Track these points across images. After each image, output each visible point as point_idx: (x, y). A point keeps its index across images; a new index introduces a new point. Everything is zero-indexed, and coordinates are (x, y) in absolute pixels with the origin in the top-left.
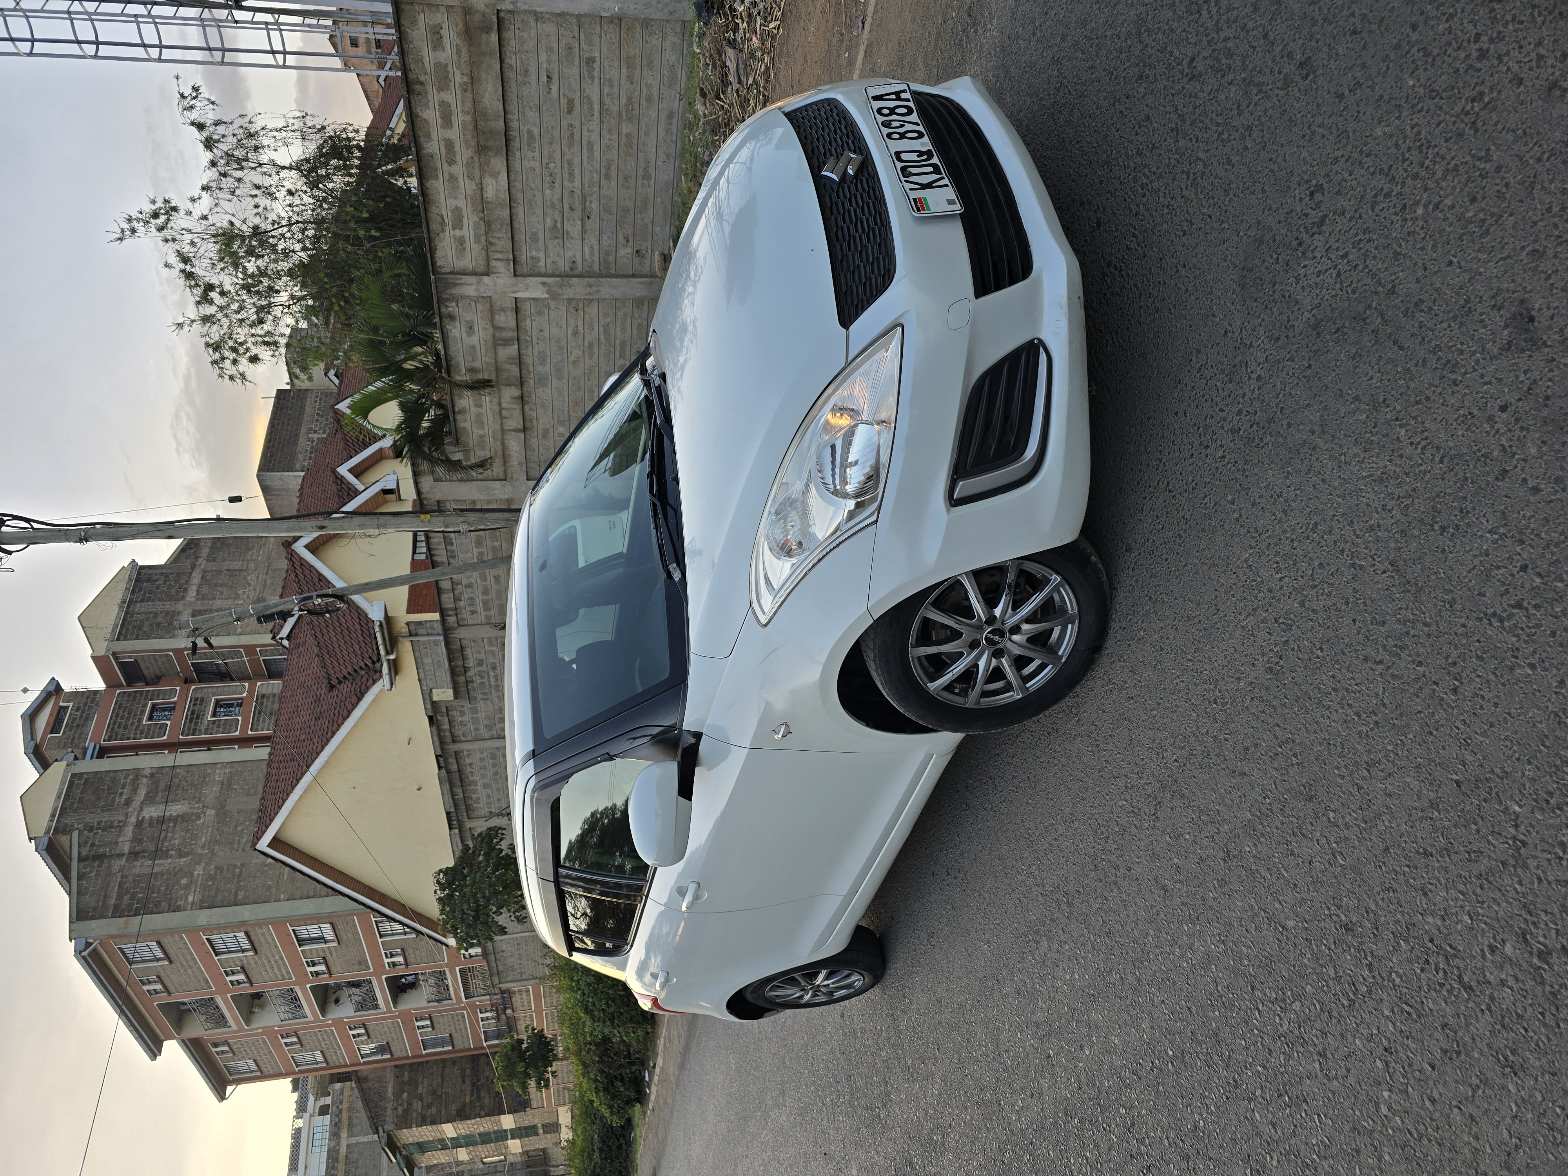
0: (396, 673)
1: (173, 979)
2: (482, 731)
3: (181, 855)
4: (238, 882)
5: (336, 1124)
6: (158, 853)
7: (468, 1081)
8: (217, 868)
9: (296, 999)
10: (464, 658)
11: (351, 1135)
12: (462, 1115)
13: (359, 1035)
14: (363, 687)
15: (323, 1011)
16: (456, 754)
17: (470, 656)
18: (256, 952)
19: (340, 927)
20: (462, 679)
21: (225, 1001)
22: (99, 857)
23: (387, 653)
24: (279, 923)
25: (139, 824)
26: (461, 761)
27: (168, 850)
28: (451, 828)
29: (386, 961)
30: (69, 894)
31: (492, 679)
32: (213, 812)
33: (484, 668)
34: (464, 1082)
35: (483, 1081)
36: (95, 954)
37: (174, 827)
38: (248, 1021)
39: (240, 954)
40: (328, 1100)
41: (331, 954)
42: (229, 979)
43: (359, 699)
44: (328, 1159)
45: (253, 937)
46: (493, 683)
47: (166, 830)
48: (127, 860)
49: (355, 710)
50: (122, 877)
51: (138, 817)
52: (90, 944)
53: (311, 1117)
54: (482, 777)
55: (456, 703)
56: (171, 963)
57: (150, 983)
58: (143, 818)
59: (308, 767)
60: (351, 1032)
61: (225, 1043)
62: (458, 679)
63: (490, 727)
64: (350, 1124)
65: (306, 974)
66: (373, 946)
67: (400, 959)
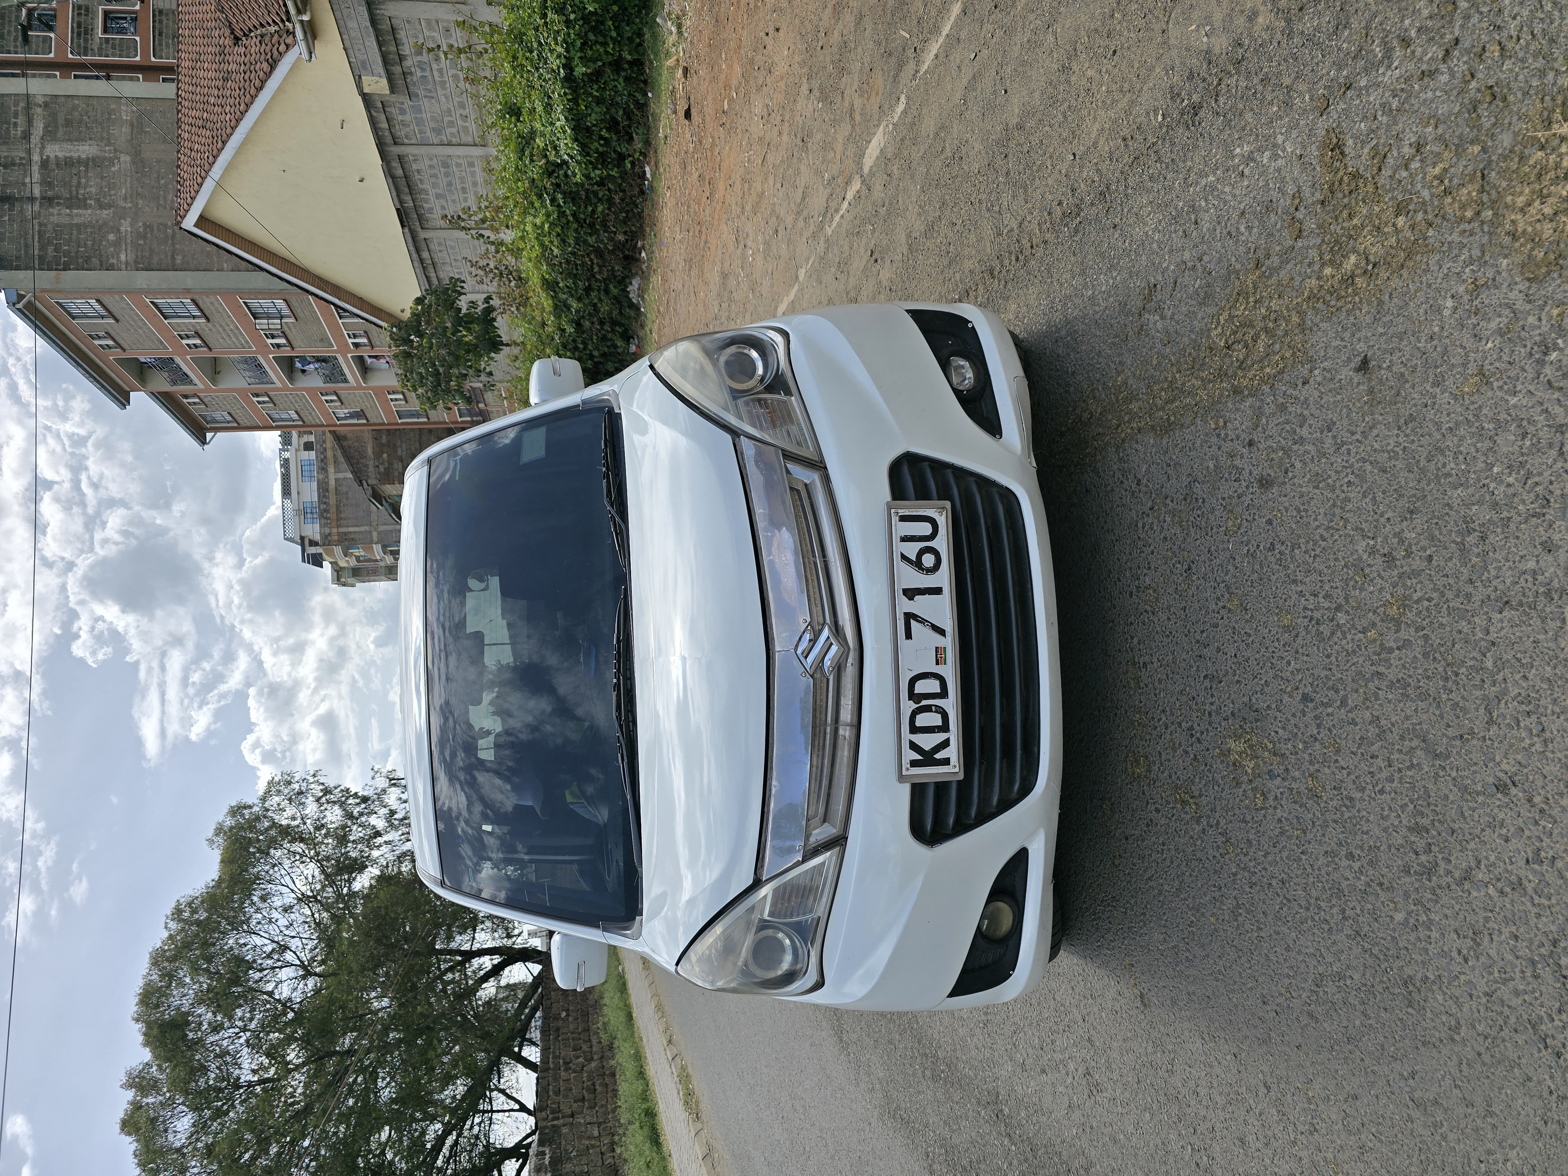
0: (314, 37)
1: (124, 338)
2: (428, 134)
3: (101, 207)
4: (173, 244)
5: (322, 460)
6: (76, 202)
8: (144, 224)
9: (260, 366)
10: (397, 42)
11: (337, 470)
13: (332, 401)
14: (276, 53)
15: (291, 379)
16: (400, 158)
17: (405, 40)
18: (208, 320)
19: (294, 304)
20: (397, 69)
21: (185, 360)
23: (299, 12)
24: (226, 294)
25: (45, 164)
26: (406, 166)
27: (85, 199)
28: (403, 226)
29: (350, 341)
31: (436, 74)
32: (128, 158)
33: (424, 58)
36: (29, 306)
37: (86, 171)
38: (214, 382)
39: (192, 321)
40: (312, 438)
41: (290, 329)
42: (184, 342)
43: (273, 67)
44: (318, 489)
45: (201, 306)
46: (437, 78)
47: (78, 174)
48: (41, 205)
49: (269, 81)
50: (40, 224)
51: (41, 154)
52: (23, 296)
53: (297, 450)
54: (435, 185)
55: (393, 98)
56: (117, 321)
57: (99, 338)
58: (48, 157)
59: (224, 143)
60: (324, 398)
61: (195, 395)
62: (393, 68)
63: (438, 131)
64: (336, 461)
65: (267, 345)
66: (334, 326)
67: (364, 340)
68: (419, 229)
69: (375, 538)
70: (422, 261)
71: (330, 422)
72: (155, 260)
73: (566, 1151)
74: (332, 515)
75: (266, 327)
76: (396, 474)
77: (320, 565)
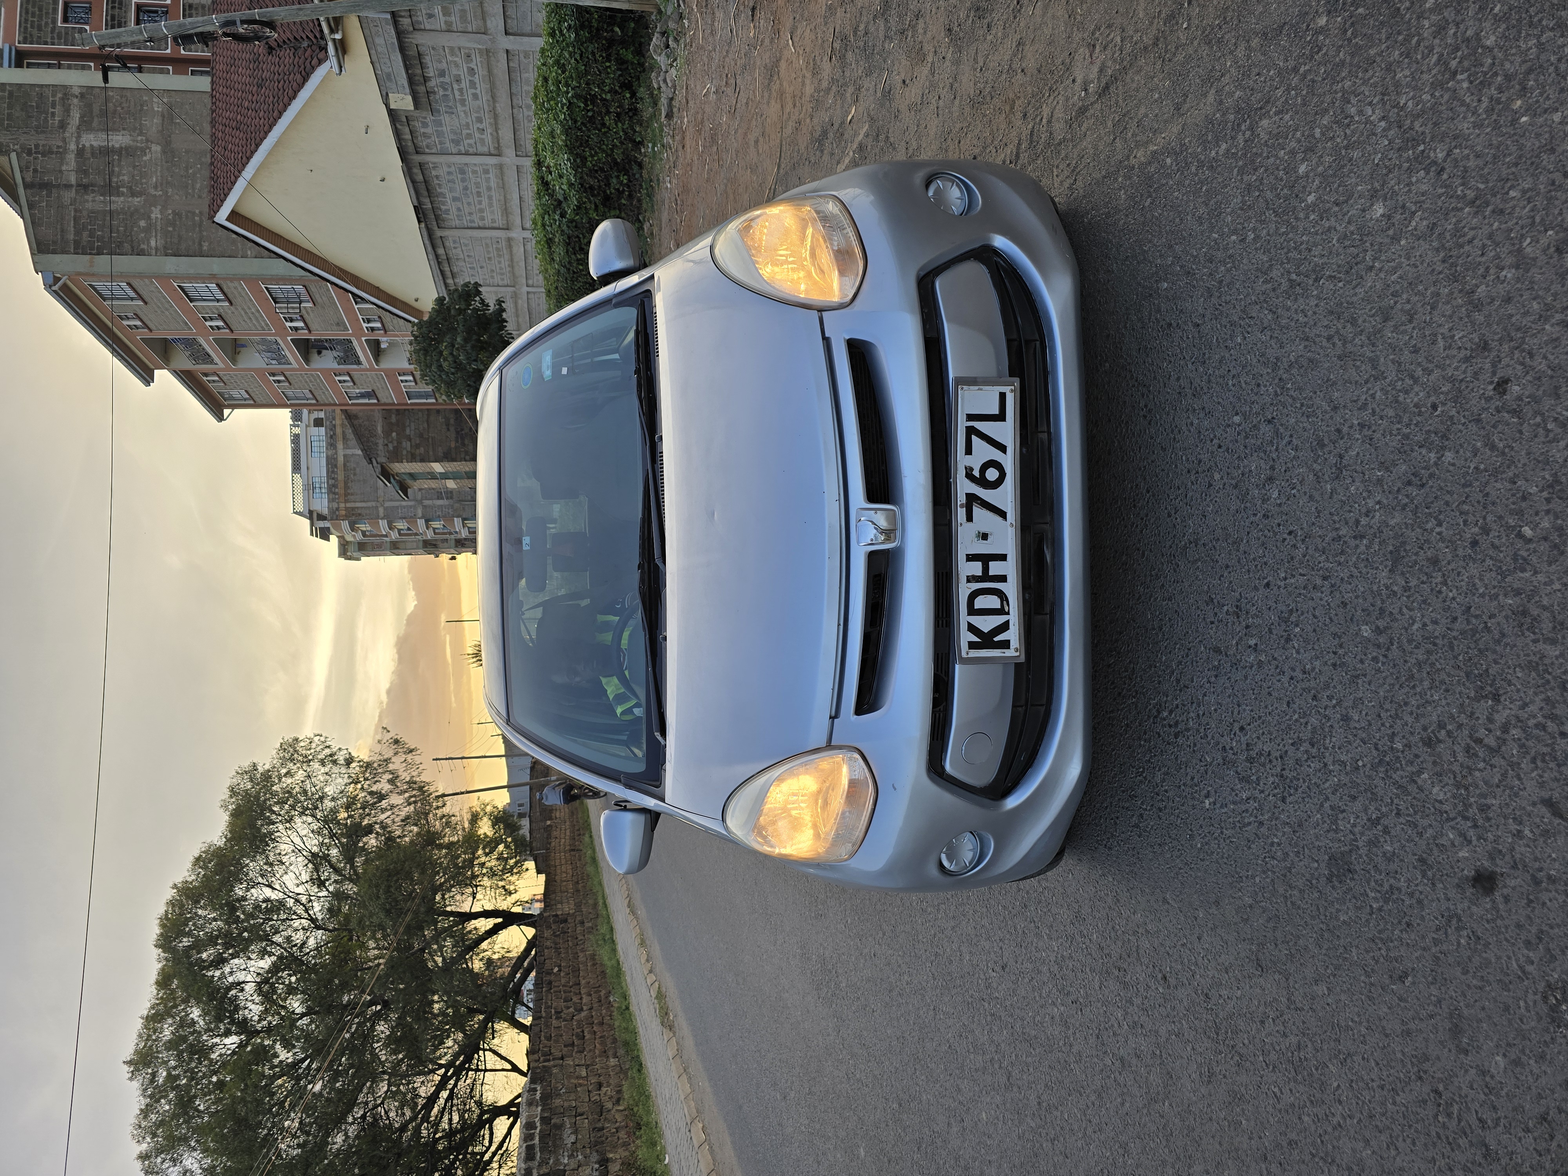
0: (344, 52)
1: (151, 319)
2: (448, 145)
3: (133, 195)
4: (200, 230)
5: (331, 436)
6: (109, 189)
7: (452, 429)
8: (173, 212)
9: (278, 348)
10: (423, 66)
11: (346, 447)
12: (447, 458)
13: (345, 381)
14: (308, 66)
15: (307, 360)
16: (421, 165)
17: (430, 64)
18: (231, 303)
19: (313, 289)
20: (421, 89)
21: (208, 341)
22: (46, 186)
23: (332, 31)
24: (252, 281)
25: (81, 152)
26: (427, 172)
27: (118, 187)
28: (419, 222)
29: (365, 325)
30: (22, 217)
31: (457, 93)
32: (159, 148)
33: (447, 79)
34: (448, 430)
35: (467, 430)
36: (65, 288)
37: (119, 160)
38: (234, 361)
39: (215, 303)
40: (322, 415)
41: (308, 313)
42: (208, 324)
43: (305, 79)
44: (327, 465)
45: (225, 289)
46: (457, 97)
47: (112, 163)
48: (77, 192)
49: (302, 91)
50: (75, 211)
51: (77, 143)
52: (59, 279)
53: (307, 426)
54: (451, 190)
55: (417, 114)
56: (146, 303)
57: (127, 318)
58: (84, 145)
59: (257, 146)
60: (337, 378)
61: (215, 374)
62: (418, 88)
63: (457, 142)
64: (345, 438)
65: (285, 328)
66: (349, 311)
67: (379, 325)
68: (436, 228)
69: (381, 514)
70: (437, 256)
71: (343, 402)
72: (183, 246)
74: (341, 490)
75: (285, 311)
76: (404, 452)
77: (327, 539)
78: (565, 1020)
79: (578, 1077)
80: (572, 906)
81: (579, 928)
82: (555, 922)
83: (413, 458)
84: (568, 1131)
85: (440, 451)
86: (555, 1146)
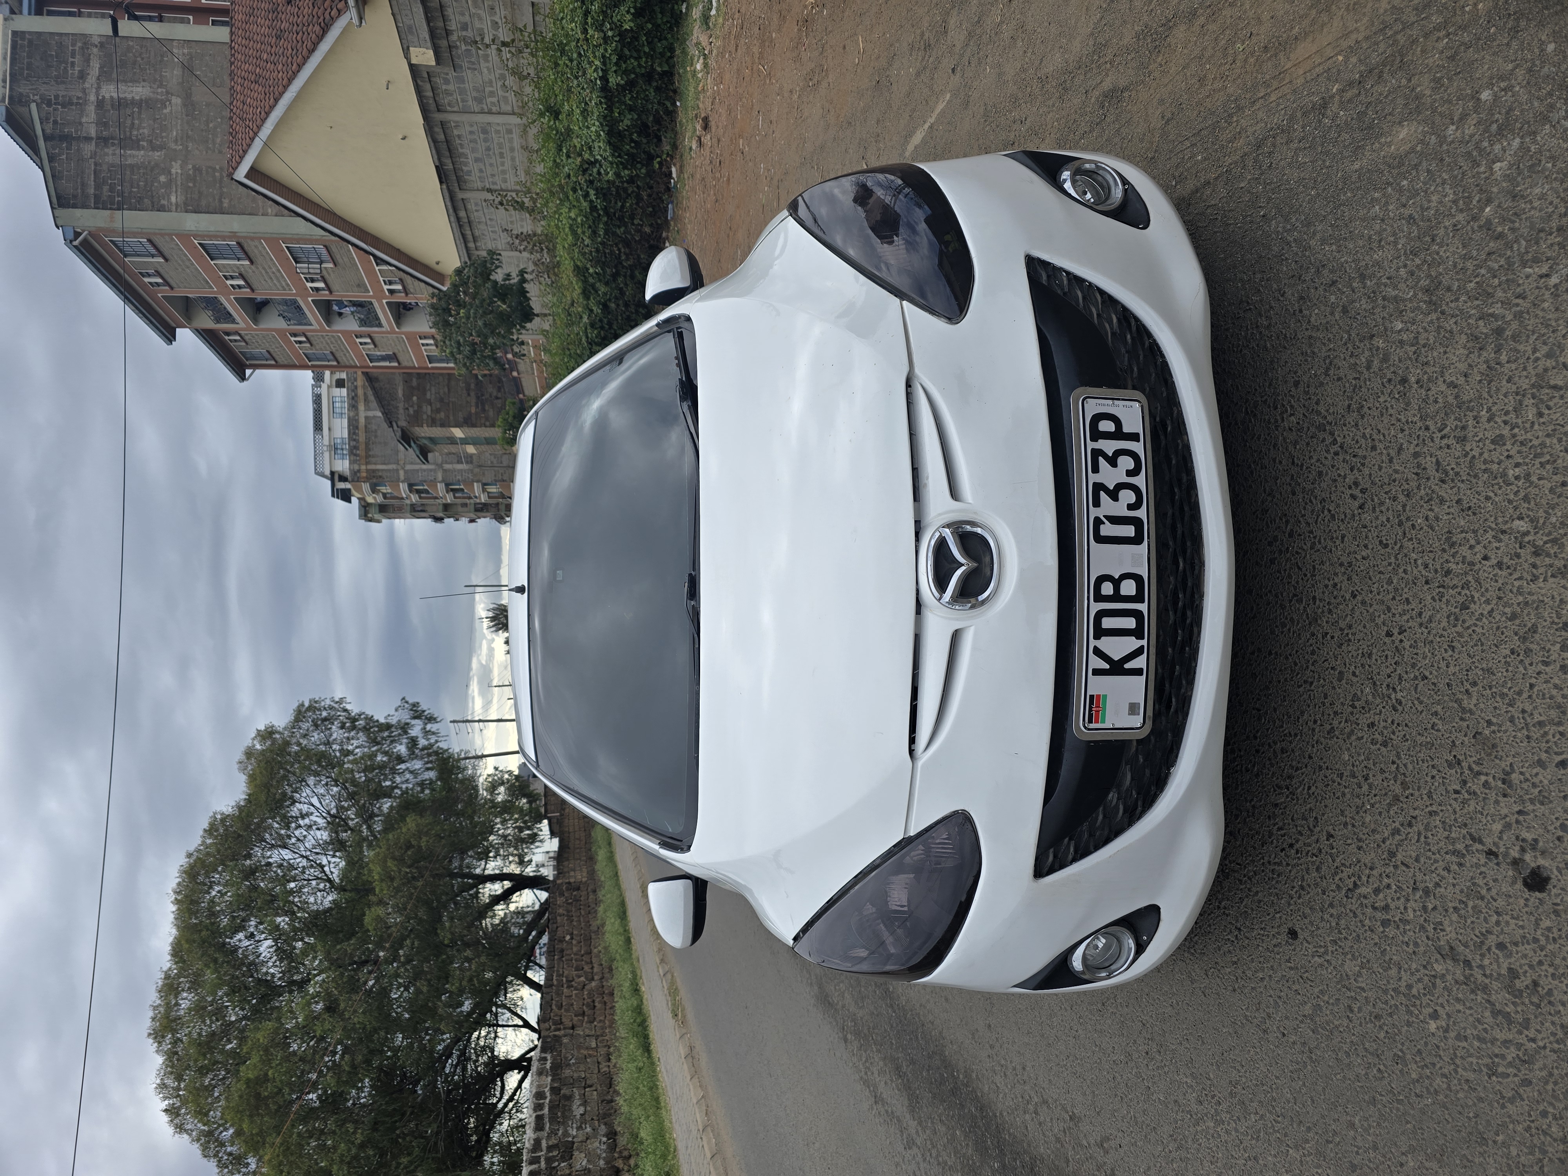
0: (365, 3)
1: (172, 276)
2: (470, 103)
3: (154, 148)
4: (221, 187)
5: (353, 398)
6: (128, 142)
7: (472, 394)
8: (194, 167)
9: (299, 308)
10: (445, 19)
11: (367, 408)
12: (467, 422)
13: (366, 343)
14: (328, 17)
15: (328, 322)
16: (442, 123)
17: (452, 17)
18: (252, 262)
19: (334, 249)
20: (444, 43)
21: (229, 300)
22: (66, 138)
24: (273, 241)
25: (100, 104)
26: (448, 131)
27: (138, 141)
28: (441, 182)
29: (386, 287)
30: (42, 171)
31: (480, 48)
32: (179, 101)
33: (470, 33)
34: (469, 395)
36: (87, 244)
37: (140, 113)
38: (255, 321)
39: (236, 262)
40: (344, 376)
41: (329, 274)
42: (229, 282)
43: (325, 29)
44: (349, 426)
45: (246, 248)
46: (481, 52)
47: (132, 115)
48: (97, 145)
49: (322, 43)
50: (96, 164)
51: (97, 95)
52: (79, 234)
53: (329, 387)
54: (474, 150)
55: (439, 69)
56: (166, 260)
57: (149, 275)
58: (104, 97)
59: (276, 101)
60: (358, 340)
61: (237, 333)
62: (440, 42)
63: (479, 100)
64: (366, 400)
65: (306, 288)
66: (371, 273)
67: (399, 287)
68: (457, 190)
69: (402, 477)
70: (458, 219)
71: (364, 364)
72: (203, 203)
73: (566, 1058)
74: (361, 452)
75: (306, 271)
76: (425, 417)
77: (349, 501)
78: (576, 989)
79: (587, 1048)
80: (585, 874)
81: (591, 896)
82: (568, 889)
83: (433, 423)
84: (577, 1102)
85: (461, 416)
86: (564, 1116)
